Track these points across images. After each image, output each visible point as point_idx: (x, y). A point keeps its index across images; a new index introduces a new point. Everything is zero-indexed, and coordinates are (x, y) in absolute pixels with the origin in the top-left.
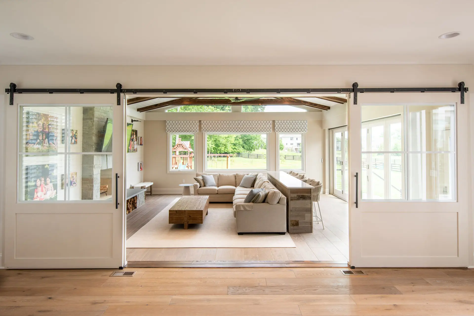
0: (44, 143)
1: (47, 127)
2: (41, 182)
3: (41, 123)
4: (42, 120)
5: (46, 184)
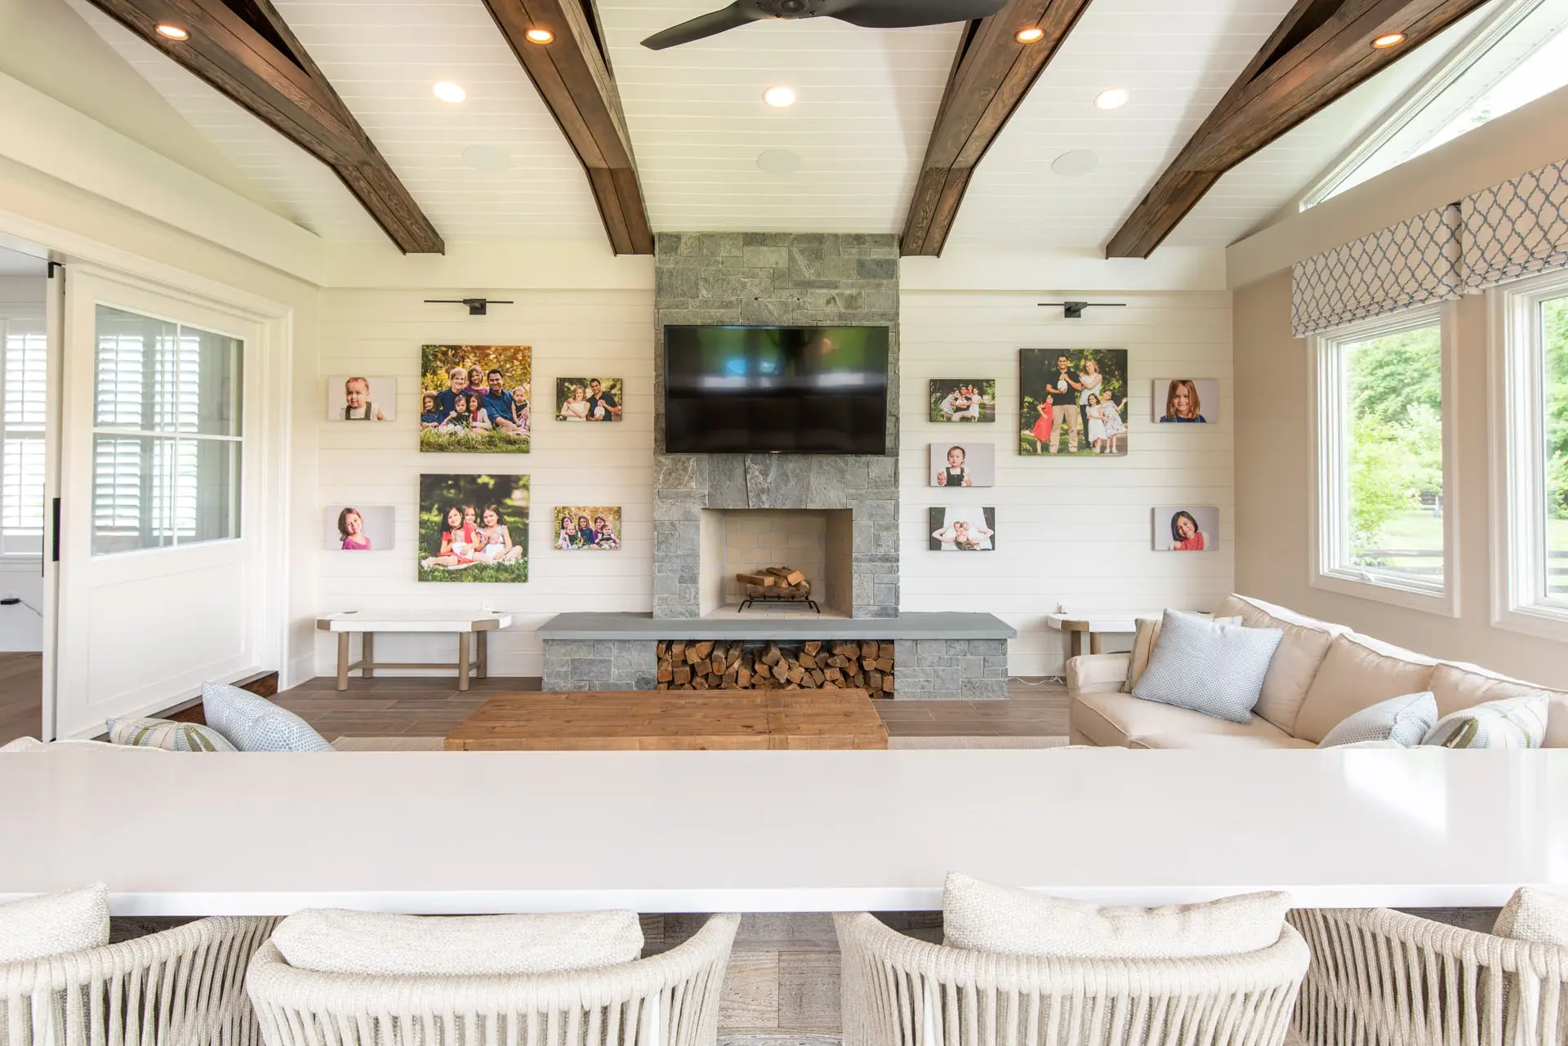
0: (475, 419)
1: (485, 378)
2: (463, 518)
3: (462, 371)
4: (468, 363)
5: (483, 525)
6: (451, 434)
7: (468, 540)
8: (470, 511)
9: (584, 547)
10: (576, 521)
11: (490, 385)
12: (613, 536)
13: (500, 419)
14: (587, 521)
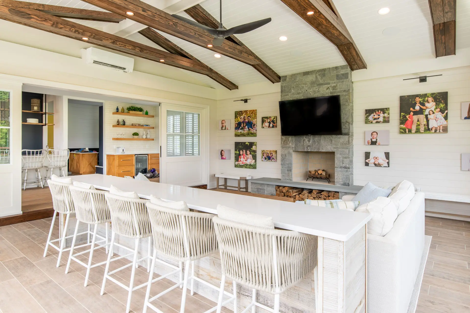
0: (245, 129)
1: (247, 118)
2: (243, 153)
3: (242, 117)
4: (244, 115)
5: (247, 154)
6: (240, 132)
7: (244, 158)
8: (244, 151)
9: (268, 161)
10: (266, 154)
11: (248, 120)
12: (274, 158)
13: (250, 128)
14: (269, 154)
